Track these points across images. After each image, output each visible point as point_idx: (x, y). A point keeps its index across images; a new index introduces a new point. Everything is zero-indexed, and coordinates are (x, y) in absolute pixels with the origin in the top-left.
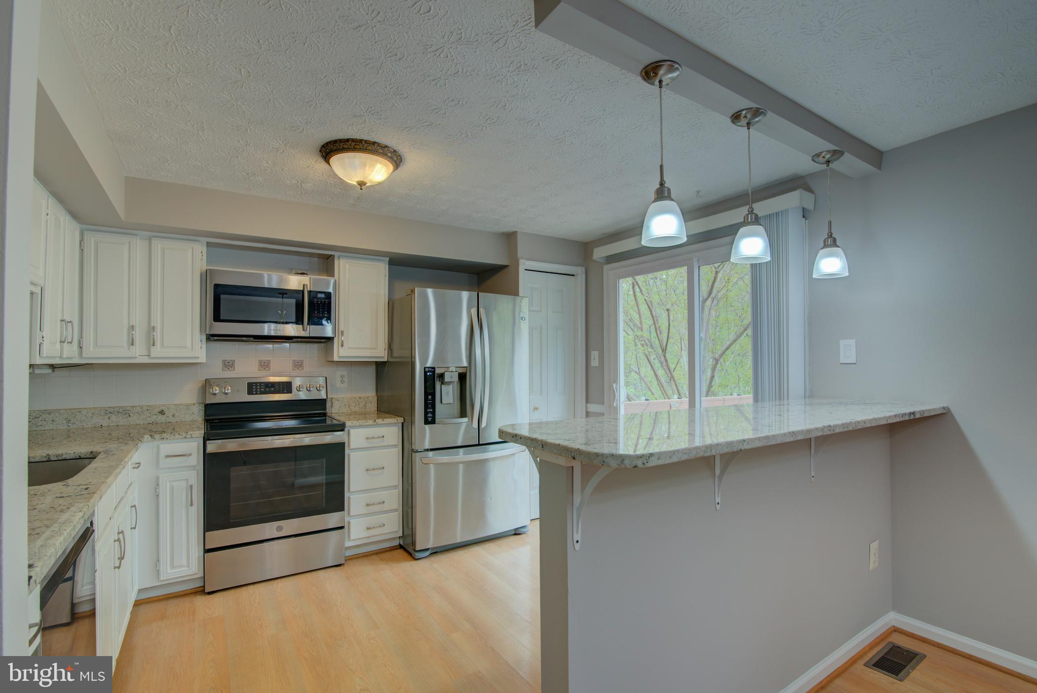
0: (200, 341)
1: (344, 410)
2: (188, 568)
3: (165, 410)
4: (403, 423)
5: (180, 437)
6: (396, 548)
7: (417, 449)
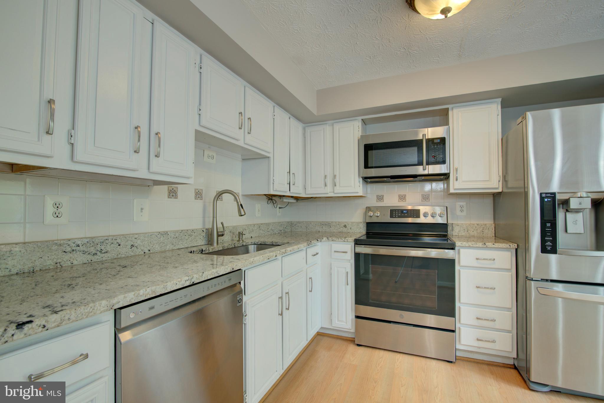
0: (358, 182)
1: (463, 234)
2: (346, 324)
3: (346, 225)
4: (516, 249)
5: (341, 240)
6: (509, 366)
7: (532, 277)
